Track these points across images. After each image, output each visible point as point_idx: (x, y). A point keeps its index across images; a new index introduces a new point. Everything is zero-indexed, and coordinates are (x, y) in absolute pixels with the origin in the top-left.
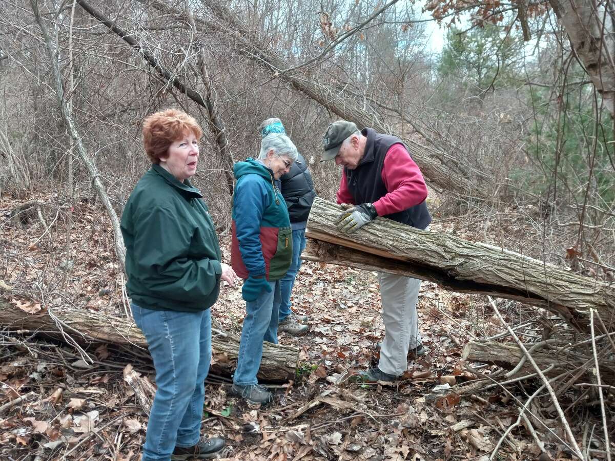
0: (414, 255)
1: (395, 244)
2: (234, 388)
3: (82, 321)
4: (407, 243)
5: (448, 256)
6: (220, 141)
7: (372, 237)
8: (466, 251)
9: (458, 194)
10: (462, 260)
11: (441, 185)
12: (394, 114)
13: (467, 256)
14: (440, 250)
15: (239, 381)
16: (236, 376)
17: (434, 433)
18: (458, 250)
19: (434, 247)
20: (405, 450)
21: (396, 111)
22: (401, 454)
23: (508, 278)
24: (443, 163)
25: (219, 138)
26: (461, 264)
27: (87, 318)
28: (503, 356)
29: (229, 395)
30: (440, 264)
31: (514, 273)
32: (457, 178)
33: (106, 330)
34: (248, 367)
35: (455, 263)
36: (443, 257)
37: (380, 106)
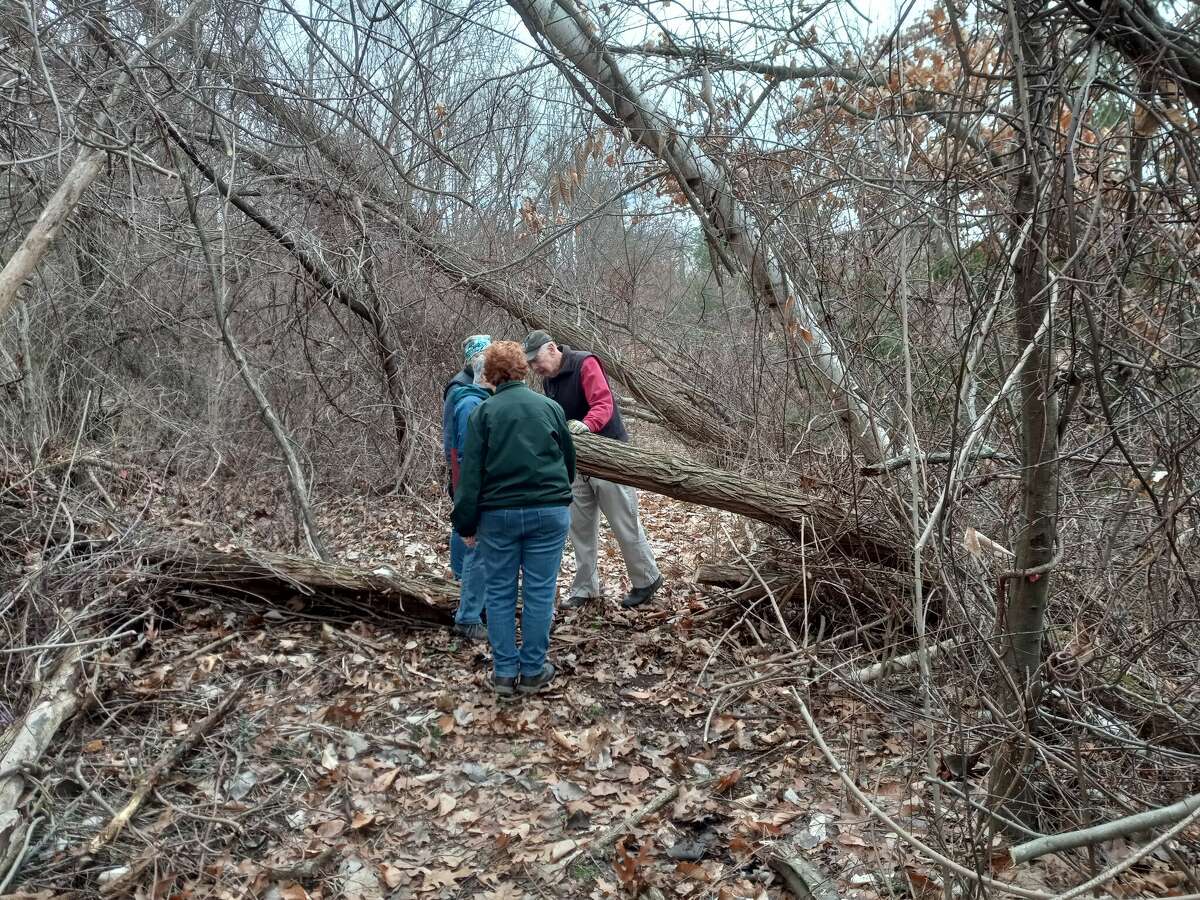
0: (644, 473)
1: (625, 463)
2: (456, 628)
3: (280, 562)
4: (635, 461)
5: (674, 473)
6: (388, 367)
7: (603, 457)
8: (690, 469)
9: (716, 448)
10: (686, 476)
11: (692, 434)
12: (624, 330)
13: (691, 473)
14: (667, 468)
15: (463, 619)
16: (459, 615)
17: (666, 649)
18: (683, 467)
19: (661, 465)
20: (638, 661)
21: (626, 328)
22: (635, 665)
23: (730, 492)
24: (695, 403)
25: (388, 363)
26: (686, 480)
27: (286, 559)
28: (733, 575)
29: (453, 634)
30: (667, 480)
31: (735, 488)
32: (715, 424)
33: (308, 572)
34: (471, 605)
35: (681, 479)
36: (669, 474)
37: (601, 319)
